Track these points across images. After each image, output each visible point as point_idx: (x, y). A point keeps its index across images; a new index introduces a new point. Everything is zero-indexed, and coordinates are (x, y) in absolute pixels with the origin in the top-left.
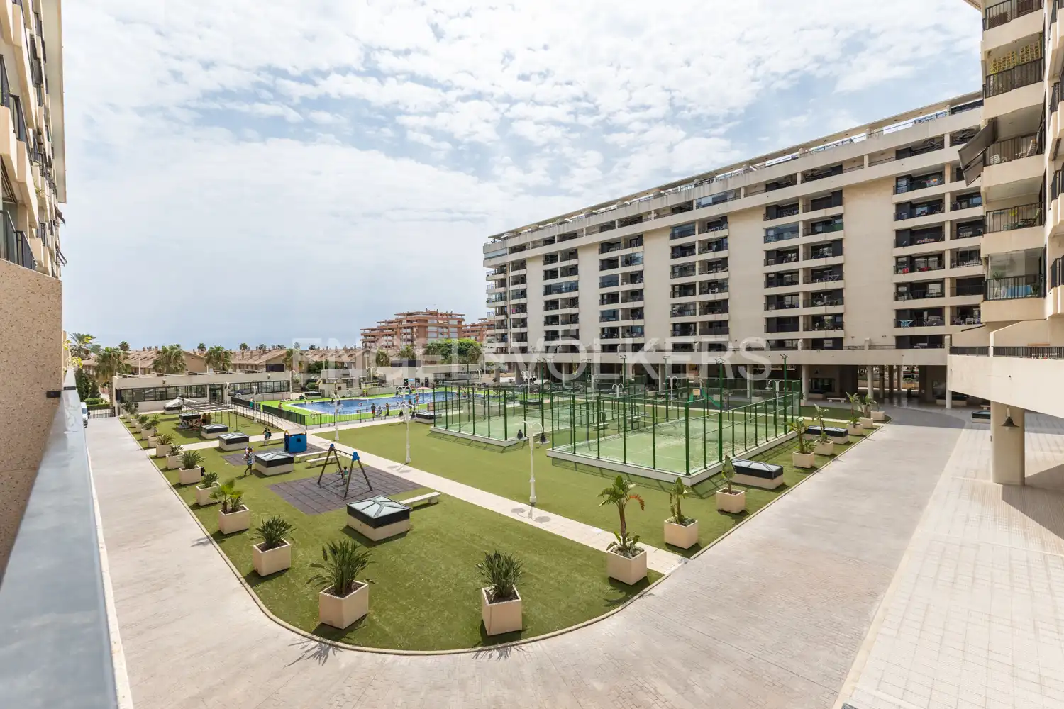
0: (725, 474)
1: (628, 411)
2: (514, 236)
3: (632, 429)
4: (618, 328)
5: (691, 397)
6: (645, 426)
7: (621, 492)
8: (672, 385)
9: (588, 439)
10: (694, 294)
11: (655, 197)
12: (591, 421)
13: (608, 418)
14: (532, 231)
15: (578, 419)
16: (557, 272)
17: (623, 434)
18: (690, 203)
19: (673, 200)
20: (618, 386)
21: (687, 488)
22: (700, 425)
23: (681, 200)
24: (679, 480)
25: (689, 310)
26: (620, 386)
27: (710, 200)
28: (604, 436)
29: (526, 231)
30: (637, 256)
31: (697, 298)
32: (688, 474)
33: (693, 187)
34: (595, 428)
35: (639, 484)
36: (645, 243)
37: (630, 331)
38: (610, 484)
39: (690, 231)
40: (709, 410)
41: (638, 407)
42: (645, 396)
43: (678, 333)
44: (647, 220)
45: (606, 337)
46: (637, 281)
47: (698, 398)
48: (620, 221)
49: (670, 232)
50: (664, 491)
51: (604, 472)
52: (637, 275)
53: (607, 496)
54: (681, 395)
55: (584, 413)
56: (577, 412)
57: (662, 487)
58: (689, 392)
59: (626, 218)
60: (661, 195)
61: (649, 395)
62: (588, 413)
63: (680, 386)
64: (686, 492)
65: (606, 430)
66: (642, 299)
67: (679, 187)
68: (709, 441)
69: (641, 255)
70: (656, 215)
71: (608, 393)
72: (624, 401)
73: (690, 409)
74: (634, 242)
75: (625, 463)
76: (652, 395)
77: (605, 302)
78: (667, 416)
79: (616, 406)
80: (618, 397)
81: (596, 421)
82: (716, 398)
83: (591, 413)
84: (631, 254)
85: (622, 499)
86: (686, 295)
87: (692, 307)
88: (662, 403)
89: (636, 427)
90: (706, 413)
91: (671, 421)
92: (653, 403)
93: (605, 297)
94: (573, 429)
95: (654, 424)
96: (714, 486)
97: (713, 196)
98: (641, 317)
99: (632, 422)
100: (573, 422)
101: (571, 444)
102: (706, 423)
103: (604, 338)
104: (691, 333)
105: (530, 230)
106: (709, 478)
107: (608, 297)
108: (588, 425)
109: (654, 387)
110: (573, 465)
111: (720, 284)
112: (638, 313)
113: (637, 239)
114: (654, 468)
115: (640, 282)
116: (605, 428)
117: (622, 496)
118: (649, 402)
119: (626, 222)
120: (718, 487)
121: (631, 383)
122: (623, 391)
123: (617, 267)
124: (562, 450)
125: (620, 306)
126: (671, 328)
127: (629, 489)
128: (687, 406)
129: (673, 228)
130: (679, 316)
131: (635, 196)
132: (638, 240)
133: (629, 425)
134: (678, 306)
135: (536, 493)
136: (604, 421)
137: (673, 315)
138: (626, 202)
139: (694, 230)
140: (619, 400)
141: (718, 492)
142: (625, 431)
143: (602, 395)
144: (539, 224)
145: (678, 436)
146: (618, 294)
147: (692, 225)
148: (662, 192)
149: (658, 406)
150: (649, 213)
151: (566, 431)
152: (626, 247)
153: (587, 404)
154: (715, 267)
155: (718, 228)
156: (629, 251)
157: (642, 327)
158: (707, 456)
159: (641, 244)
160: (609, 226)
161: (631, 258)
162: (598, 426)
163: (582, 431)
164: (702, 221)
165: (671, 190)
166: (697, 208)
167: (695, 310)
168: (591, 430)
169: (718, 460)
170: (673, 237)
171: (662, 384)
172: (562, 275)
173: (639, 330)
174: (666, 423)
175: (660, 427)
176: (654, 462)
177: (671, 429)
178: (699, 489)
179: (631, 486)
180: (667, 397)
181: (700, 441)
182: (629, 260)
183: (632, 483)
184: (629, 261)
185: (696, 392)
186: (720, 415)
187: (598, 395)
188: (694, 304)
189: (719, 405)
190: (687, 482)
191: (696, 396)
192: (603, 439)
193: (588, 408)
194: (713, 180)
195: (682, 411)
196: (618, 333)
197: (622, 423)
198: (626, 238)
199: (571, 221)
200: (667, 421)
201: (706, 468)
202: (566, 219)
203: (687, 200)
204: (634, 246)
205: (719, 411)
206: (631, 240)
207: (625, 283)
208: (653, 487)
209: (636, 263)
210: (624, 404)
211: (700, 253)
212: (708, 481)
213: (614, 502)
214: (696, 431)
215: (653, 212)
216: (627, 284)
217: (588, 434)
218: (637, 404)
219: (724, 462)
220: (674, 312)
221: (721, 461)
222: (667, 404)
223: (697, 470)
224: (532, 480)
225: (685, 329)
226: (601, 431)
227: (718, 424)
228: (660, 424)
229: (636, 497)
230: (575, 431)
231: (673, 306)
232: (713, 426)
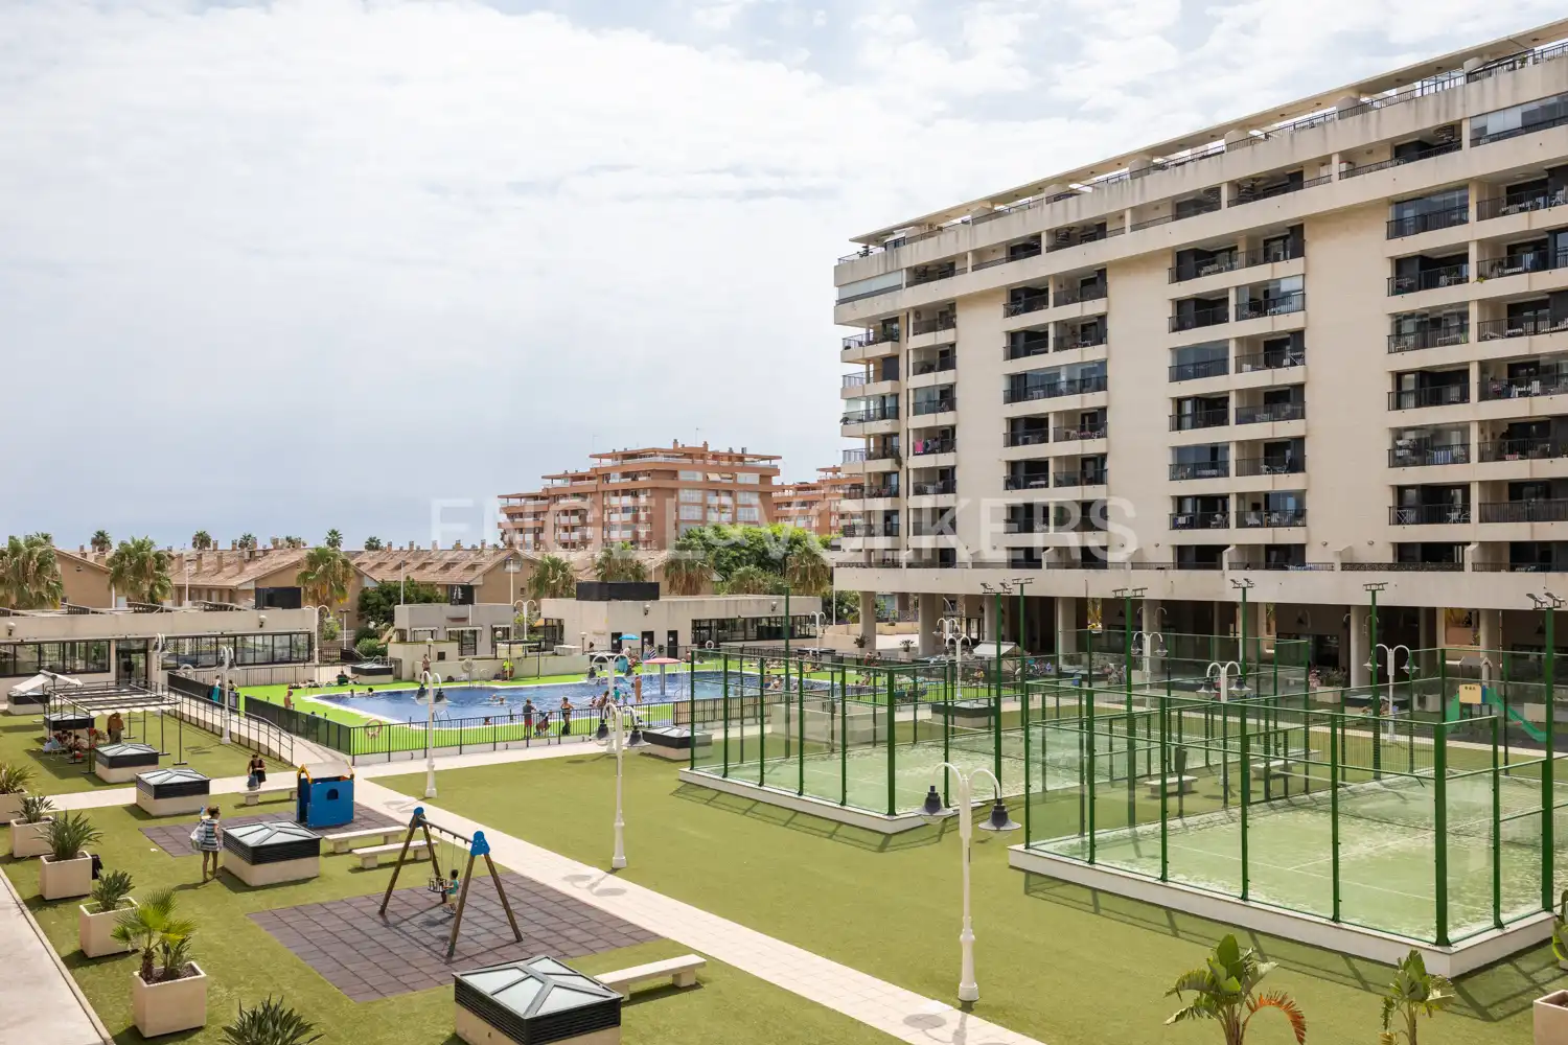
0: (1560, 946)
1: (1253, 745)
2: (923, 237)
3: (1268, 799)
4: (1224, 498)
5: (1453, 709)
6: (1307, 791)
7: (1233, 984)
8: (1391, 672)
9: (1132, 822)
10: (1464, 398)
11: (1343, 114)
12: (1141, 769)
13: (1195, 761)
14: (976, 221)
15: (1102, 761)
16: (1046, 334)
17: (1238, 811)
18: (1453, 129)
19: (1397, 121)
20: (1224, 670)
21: (1440, 985)
22: (1481, 793)
23: (1429, 120)
24: (1415, 958)
25: (1449, 447)
26: (1231, 670)
27: (1514, 120)
28: (1181, 815)
29: (958, 221)
30: (1285, 287)
31: (1475, 411)
32: (1442, 940)
33: (1460, 81)
34: (1154, 789)
35: (1286, 963)
36: (1310, 249)
37: (1262, 507)
38: (1200, 958)
39: (1451, 211)
40: (1511, 750)
41: (1286, 732)
42: (1308, 702)
43: (1411, 515)
44: (1318, 181)
45: (1191, 525)
46: (1286, 362)
47: (1475, 711)
48: (1235, 185)
49: (1390, 214)
50: (1368, 989)
51: (1179, 921)
52: (1285, 342)
53: (1191, 996)
54: (1422, 701)
55: (1121, 745)
56: (1101, 743)
57: (1358, 976)
58: (1448, 693)
59: (1254, 179)
60: (1363, 108)
61: (1319, 699)
62: (1131, 746)
63: (1417, 675)
64: (1436, 994)
65: (1186, 799)
66: (1299, 414)
67: (1418, 85)
68: (1512, 843)
69: (1297, 284)
70: (1344, 167)
71: (1193, 688)
72: (1243, 713)
73: (1449, 744)
74: (1277, 246)
75: (1244, 897)
76: (1329, 699)
77: (1187, 421)
78: (1377, 764)
79: (1219, 729)
80: (1224, 700)
81: (1156, 769)
82: (1534, 712)
83: (1140, 745)
84: (1266, 283)
85: (1237, 1006)
86: (1436, 399)
87: (1455, 439)
88: (1361, 724)
89: (1280, 792)
90: (1501, 759)
91: (1388, 779)
92: (1334, 722)
93: (1188, 408)
94: (1087, 792)
95: (1335, 786)
96: (1525, 983)
97: (1526, 108)
98: (1297, 466)
99: (1267, 776)
100: (1088, 772)
101: (1082, 834)
102: (1503, 789)
103: (1183, 527)
104: (1454, 515)
105: (968, 217)
106: (1509, 959)
107: (1195, 408)
108: (1133, 781)
109: (1335, 675)
110: (1087, 896)
111: (1548, 369)
112: (1288, 453)
113: (1285, 238)
114: (1336, 919)
115: (1293, 364)
116: (1183, 790)
117: (1233, 998)
118: (1319, 720)
119: (1252, 190)
120: (1538, 988)
121: (1267, 661)
122: (1240, 684)
123: (1224, 319)
124: (1055, 851)
125: (1230, 434)
126: (1389, 499)
127: (1257, 977)
128: (1440, 736)
129: (1399, 203)
130: (1415, 464)
131: (1281, 113)
132: (1290, 240)
133: (1257, 787)
134: (1411, 435)
135: (978, 975)
136: (1181, 771)
137: (1397, 461)
138: (1255, 132)
139: (1465, 208)
140: (1226, 710)
141: (1538, 1001)
142: (1246, 802)
143: (1174, 694)
144: (995, 200)
145: (1410, 824)
146: (1227, 399)
147: (1457, 195)
148: (1365, 99)
149: (1348, 732)
150: (1325, 161)
151: (1066, 795)
152: (1253, 262)
153: (1131, 719)
154: (1528, 319)
155: (1541, 200)
156: (1260, 273)
157: (1300, 497)
158: (1503, 889)
159: (1298, 251)
160: (1202, 202)
161: (1266, 293)
162: (1164, 784)
163: (1112, 796)
164: (1486, 183)
165: (1393, 92)
166: (1475, 142)
167: (1465, 446)
168: (1141, 794)
169: (1538, 905)
170: (1398, 229)
171: (1360, 663)
172: (1061, 345)
173: (1291, 504)
174: (1375, 784)
175: (1354, 793)
176: (1337, 901)
177: (1389, 803)
178: (1481, 990)
179: (1263, 968)
180: (1377, 706)
181: (1484, 844)
182: (1261, 297)
183: (1265, 961)
184: (1262, 301)
185: (1469, 694)
186: (1547, 767)
187: (1163, 694)
188: (1464, 428)
189: (1541, 736)
190: (1439, 965)
191: (1469, 706)
192: (1178, 823)
193: (1131, 731)
194: (1524, 61)
195: (1425, 749)
196: (1225, 512)
197: (1235, 778)
198: (1251, 236)
199: (1089, 190)
200: (1377, 778)
201: (1499, 925)
202: (1074, 186)
203: (1443, 121)
204: (1277, 259)
205: (1542, 754)
206: (1267, 242)
207: (1247, 367)
208: (1331, 975)
209: (1283, 308)
210: (1243, 725)
211: (1482, 277)
212: (1506, 967)
213: (1213, 1012)
214: (1471, 811)
215: (1336, 159)
216: (1253, 369)
217: (1132, 806)
218: (1282, 725)
219: (1558, 910)
220: (1400, 453)
221: (1548, 906)
222: (1376, 726)
223: (1471, 932)
224: (967, 937)
225: (1435, 502)
226: (1171, 799)
227: (1538, 794)
228: (1354, 786)
229: (1280, 1004)
230: (1092, 798)
231: (1398, 433)
232: (1522, 800)
